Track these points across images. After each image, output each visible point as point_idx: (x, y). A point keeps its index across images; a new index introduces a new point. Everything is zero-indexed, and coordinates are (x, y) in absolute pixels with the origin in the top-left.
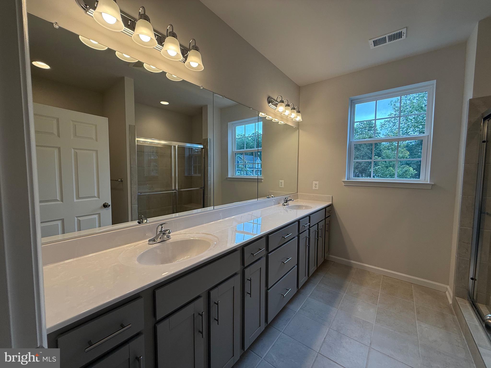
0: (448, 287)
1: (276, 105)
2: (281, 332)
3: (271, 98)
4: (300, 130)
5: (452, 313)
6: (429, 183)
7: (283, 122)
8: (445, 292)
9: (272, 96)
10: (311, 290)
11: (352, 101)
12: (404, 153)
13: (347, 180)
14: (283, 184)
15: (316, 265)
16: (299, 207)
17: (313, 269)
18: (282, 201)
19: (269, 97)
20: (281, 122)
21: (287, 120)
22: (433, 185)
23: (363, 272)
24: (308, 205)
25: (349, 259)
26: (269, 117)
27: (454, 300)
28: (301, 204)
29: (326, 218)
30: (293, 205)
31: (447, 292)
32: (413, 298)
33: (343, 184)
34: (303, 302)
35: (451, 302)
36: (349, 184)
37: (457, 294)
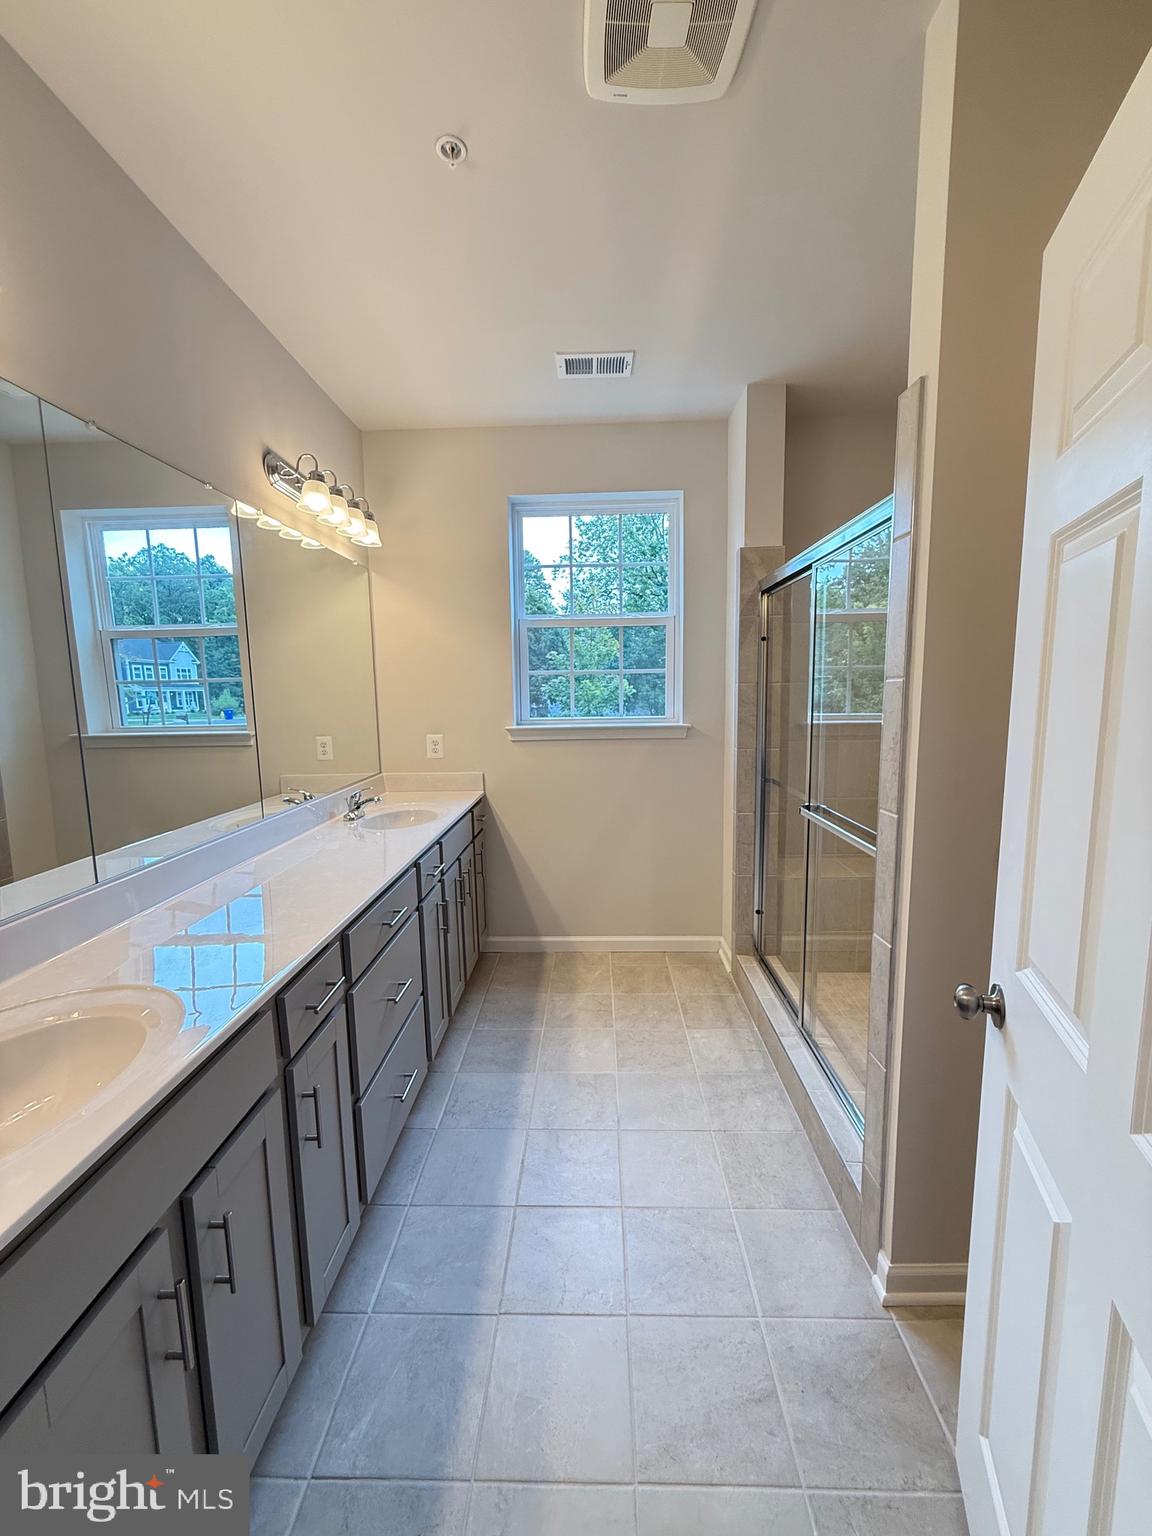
0: (722, 939)
1: (297, 484)
2: (405, 1206)
3: (276, 455)
4: (373, 574)
5: (734, 991)
6: (681, 724)
7: (317, 544)
8: (718, 952)
9: (275, 448)
10: (460, 1050)
11: (513, 505)
12: (609, 644)
13: (518, 724)
14: (329, 749)
15: (463, 979)
16: (395, 819)
17: (457, 990)
18: (341, 808)
19: (267, 453)
20: (309, 542)
21: (333, 540)
22: (689, 728)
23: (569, 957)
24: (422, 808)
25: (536, 934)
26: (265, 521)
27: (735, 964)
28: (405, 807)
29: (474, 838)
30: (377, 814)
31: (721, 952)
32: (671, 984)
33: (510, 738)
34: (446, 1095)
35: (729, 969)
36: (522, 737)
37: (739, 950)
